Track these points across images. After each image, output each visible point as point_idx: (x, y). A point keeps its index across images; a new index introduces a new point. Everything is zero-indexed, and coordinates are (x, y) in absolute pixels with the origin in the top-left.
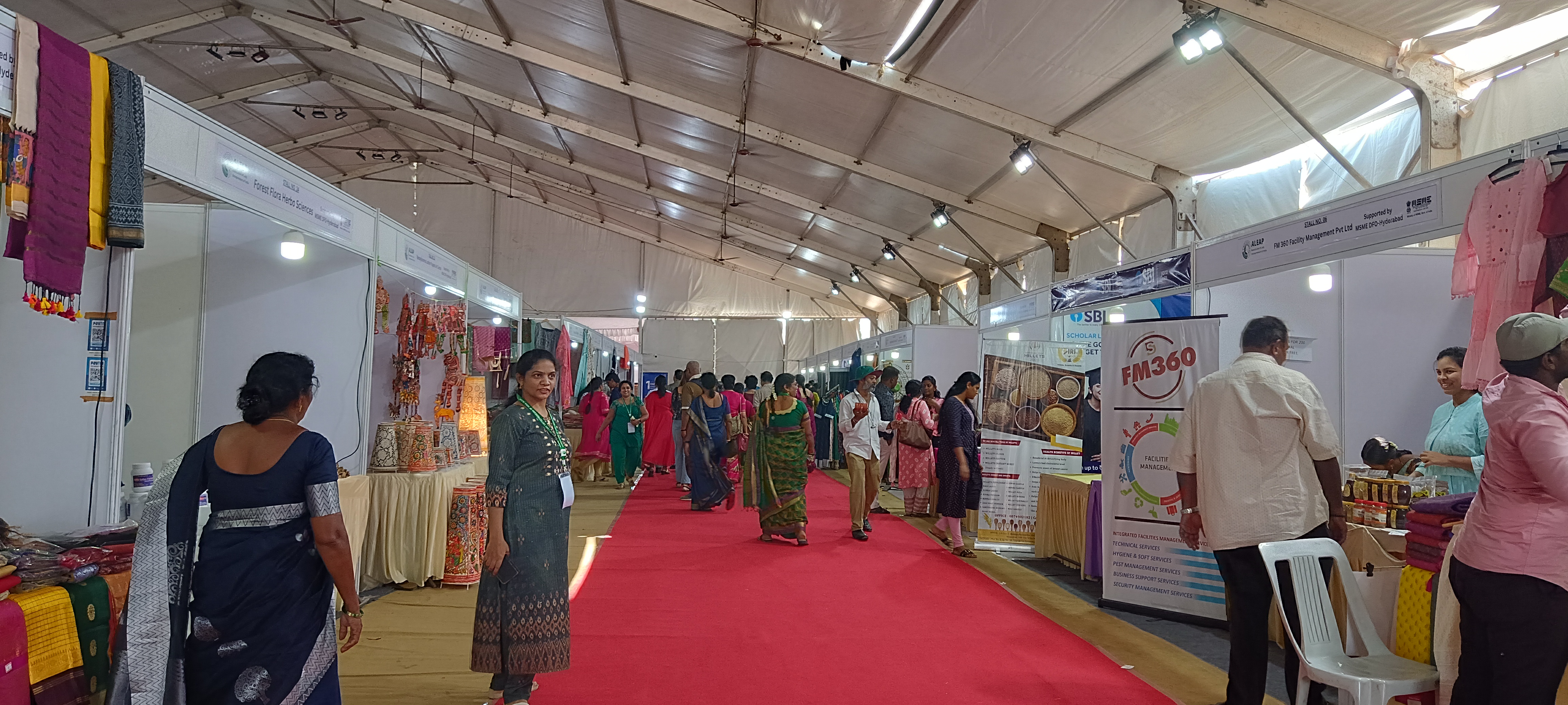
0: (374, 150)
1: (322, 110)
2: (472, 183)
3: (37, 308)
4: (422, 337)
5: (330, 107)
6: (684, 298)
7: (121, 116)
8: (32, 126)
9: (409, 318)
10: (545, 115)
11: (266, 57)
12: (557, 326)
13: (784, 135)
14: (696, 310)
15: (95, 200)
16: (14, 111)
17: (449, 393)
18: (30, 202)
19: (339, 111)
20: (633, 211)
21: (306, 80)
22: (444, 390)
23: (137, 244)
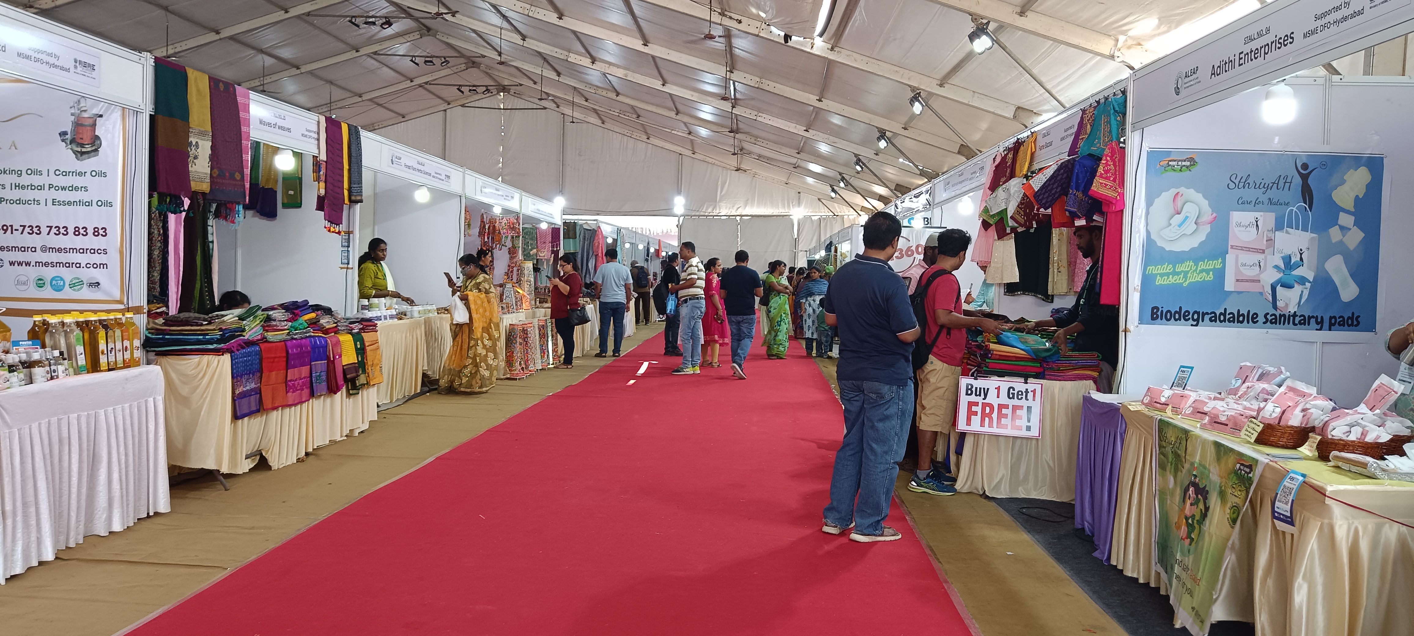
0: (470, 86)
1: (431, 59)
2: (545, 108)
3: (329, 231)
4: (493, 238)
5: (437, 57)
6: (714, 201)
7: (353, 147)
8: (325, 159)
9: (484, 226)
10: (593, 63)
11: (390, 25)
12: (594, 227)
13: (764, 81)
14: (724, 210)
15: (346, 185)
16: (319, 154)
17: (512, 272)
18: (325, 189)
19: (443, 59)
20: (669, 131)
21: (419, 36)
22: (509, 270)
23: (361, 201)
